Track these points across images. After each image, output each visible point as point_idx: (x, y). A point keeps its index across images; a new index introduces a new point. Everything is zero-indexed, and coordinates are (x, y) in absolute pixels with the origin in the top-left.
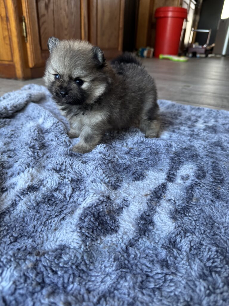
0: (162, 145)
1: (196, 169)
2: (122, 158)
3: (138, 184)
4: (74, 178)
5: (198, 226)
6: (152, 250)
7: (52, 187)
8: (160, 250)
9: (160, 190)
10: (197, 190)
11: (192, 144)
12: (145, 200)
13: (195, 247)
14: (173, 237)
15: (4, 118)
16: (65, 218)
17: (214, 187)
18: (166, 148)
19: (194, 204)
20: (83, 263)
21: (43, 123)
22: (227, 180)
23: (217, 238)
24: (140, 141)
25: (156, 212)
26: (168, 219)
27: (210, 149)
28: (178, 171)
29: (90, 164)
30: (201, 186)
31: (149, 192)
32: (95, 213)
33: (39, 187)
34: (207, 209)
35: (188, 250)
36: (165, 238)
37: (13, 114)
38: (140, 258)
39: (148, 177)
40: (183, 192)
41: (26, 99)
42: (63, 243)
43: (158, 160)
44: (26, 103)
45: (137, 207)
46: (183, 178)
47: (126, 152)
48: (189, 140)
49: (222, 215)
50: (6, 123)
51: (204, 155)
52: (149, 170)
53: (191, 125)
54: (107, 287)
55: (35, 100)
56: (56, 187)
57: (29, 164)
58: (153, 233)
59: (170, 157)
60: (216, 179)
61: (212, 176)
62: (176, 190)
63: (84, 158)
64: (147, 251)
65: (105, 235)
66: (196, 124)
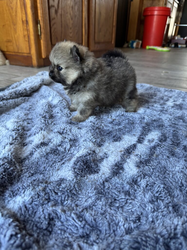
0: (137, 117)
1: (160, 135)
2: (106, 126)
3: (116, 144)
4: (72, 139)
5: (154, 172)
6: (120, 185)
7: (57, 144)
8: (125, 185)
9: (131, 148)
10: (158, 149)
11: (161, 117)
12: (120, 154)
13: (150, 185)
14: (136, 178)
15: (24, 96)
16: (64, 163)
17: (171, 148)
18: (140, 119)
19: (155, 158)
20: (74, 189)
21: (52, 100)
22: (182, 143)
23: (166, 180)
24: (121, 114)
25: (126, 162)
26: (134, 167)
27: (174, 121)
28: (146, 136)
29: (83, 129)
30: (162, 146)
31: (123, 149)
32: (84, 161)
33: (49, 143)
34: (163, 162)
35: (145, 186)
36: (130, 178)
37: (30, 93)
38: (111, 189)
39: (124, 140)
40: (148, 150)
41: (40, 83)
42: (63, 177)
43: (133, 128)
44: (40, 85)
45: (114, 158)
46: (149, 141)
47: (110, 122)
48: (159, 114)
49: (173, 167)
50: (26, 100)
51: (168, 125)
52: (125, 135)
53: (163, 103)
54: (88, 204)
55: (46, 83)
56: (60, 144)
57: (42, 128)
58: (122, 175)
59: (143, 126)
60: (174, 143)
61: (171, 140)
62: (142, 149)
63: (79, 126)
64: (117, 185)
65: (90, 174)
66: (166, 103)
